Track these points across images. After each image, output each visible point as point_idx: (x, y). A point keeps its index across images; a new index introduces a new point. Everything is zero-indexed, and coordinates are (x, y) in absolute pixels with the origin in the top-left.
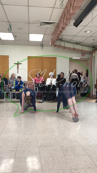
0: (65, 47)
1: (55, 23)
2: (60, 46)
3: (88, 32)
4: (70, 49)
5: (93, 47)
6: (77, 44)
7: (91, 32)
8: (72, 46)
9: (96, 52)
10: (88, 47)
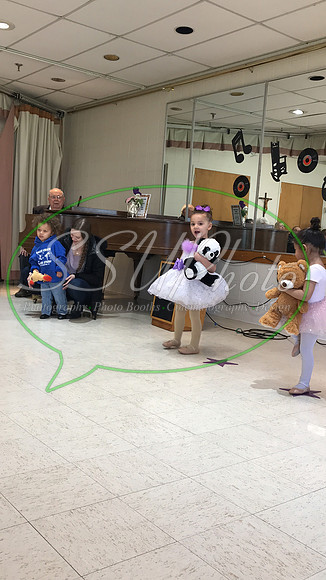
5: (15, 96)
7: (12, 27)
9: (25, 115)
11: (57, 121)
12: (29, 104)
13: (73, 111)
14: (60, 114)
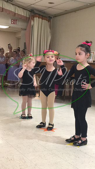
5: (32, 11)
6: (8, 1)
9: (36, 19)
10: (24, 10)
11: (49, 21)
12: (38, 14)
13: (56, 16)
14: (50, 18)
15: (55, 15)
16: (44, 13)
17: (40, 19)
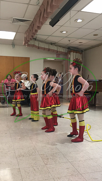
0: (39, 47)
1: (29, 20)
2: (34, 46)
3: (64, 32)
4: (44, 49)
5: (69, 48)
6: (52, 44)
7: (67, 32)
8: (46, 46)
9: (72, 53)
10: (63, 48)
11: (81, 53)
12: (73, 50)
14: (82, 51)
15: (85, 49)
16: (78, 48)
17: (75, 53)
